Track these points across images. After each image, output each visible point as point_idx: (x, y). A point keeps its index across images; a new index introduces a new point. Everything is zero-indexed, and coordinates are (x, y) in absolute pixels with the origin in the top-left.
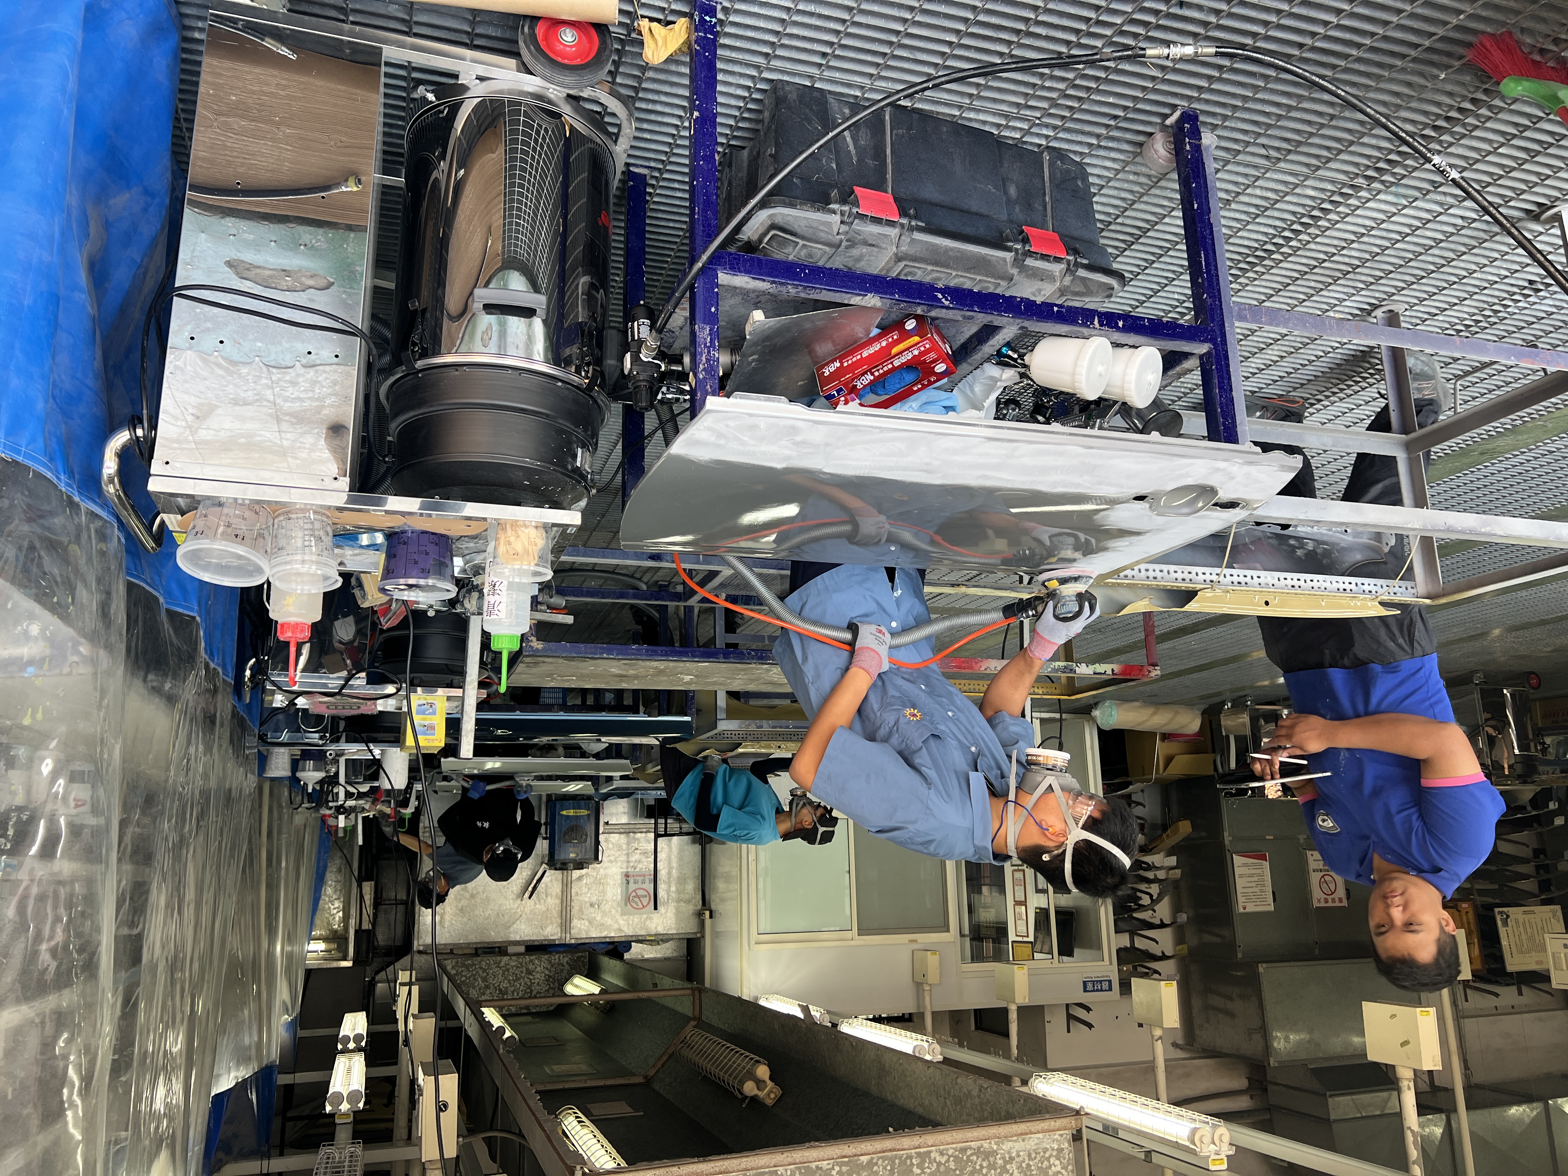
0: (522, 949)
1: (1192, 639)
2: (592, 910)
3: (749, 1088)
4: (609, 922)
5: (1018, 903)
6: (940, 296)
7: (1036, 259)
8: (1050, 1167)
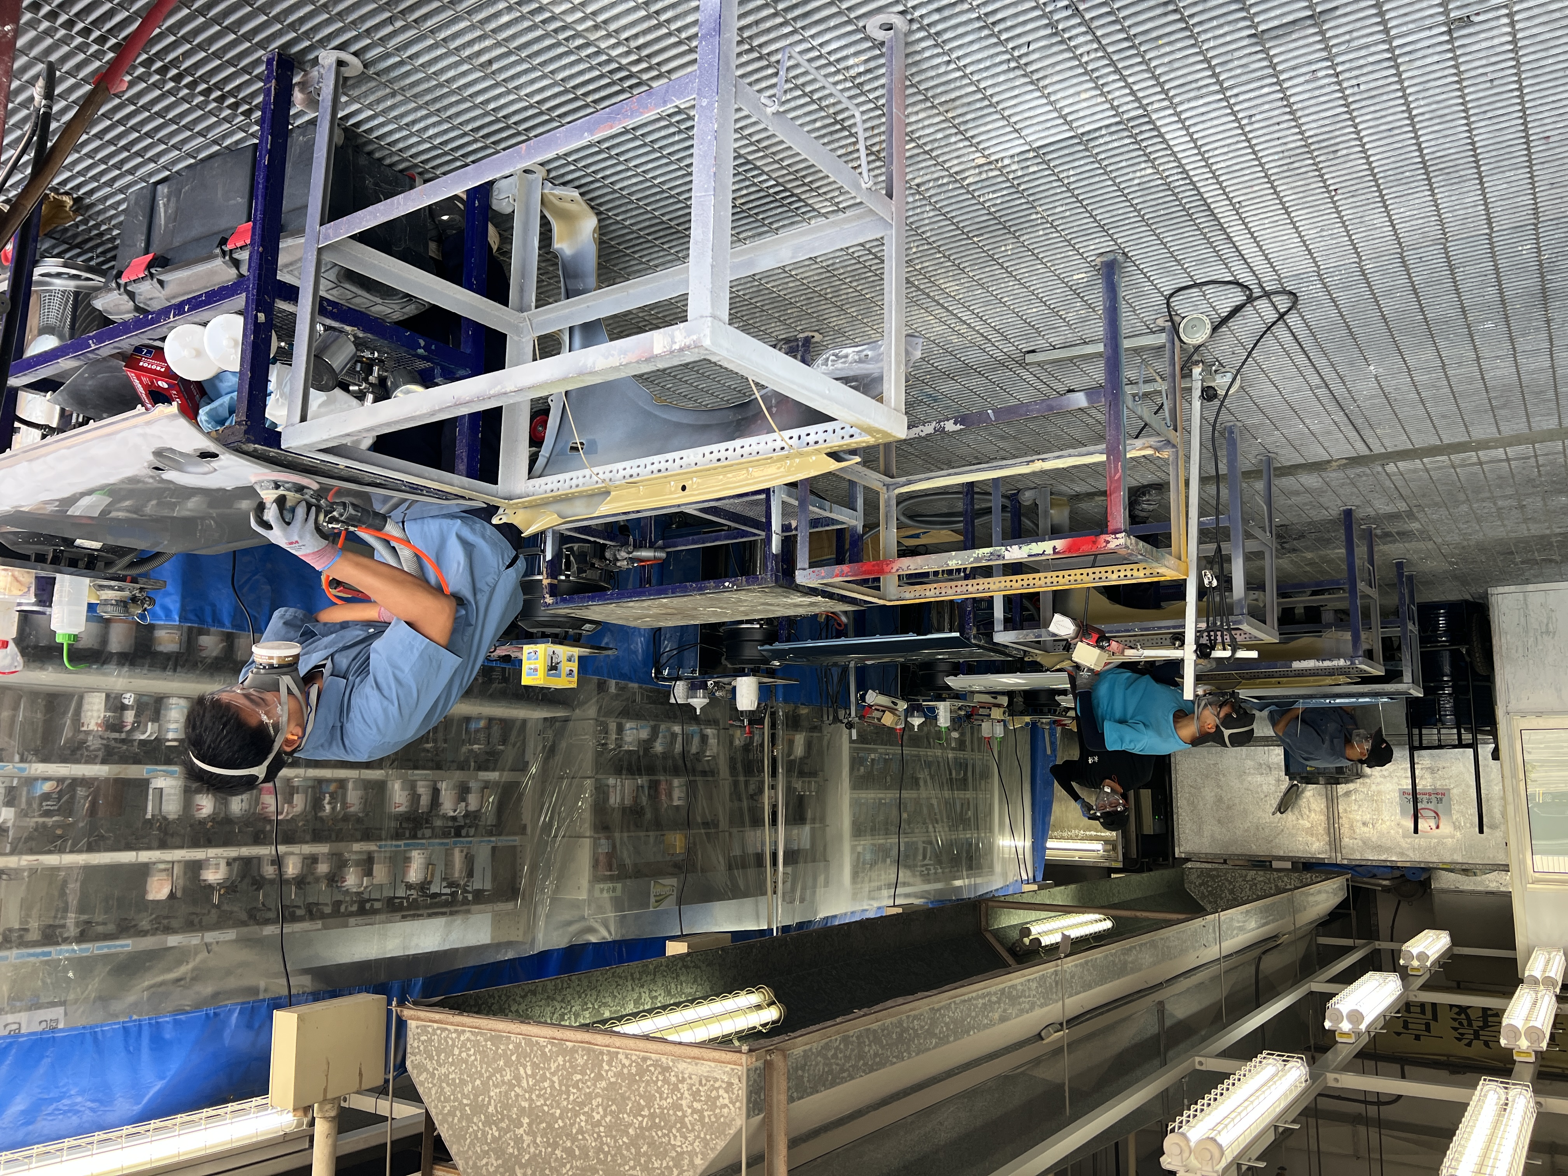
0: (1288, 865)
2: (1365, 829)
4: (1389, 844)
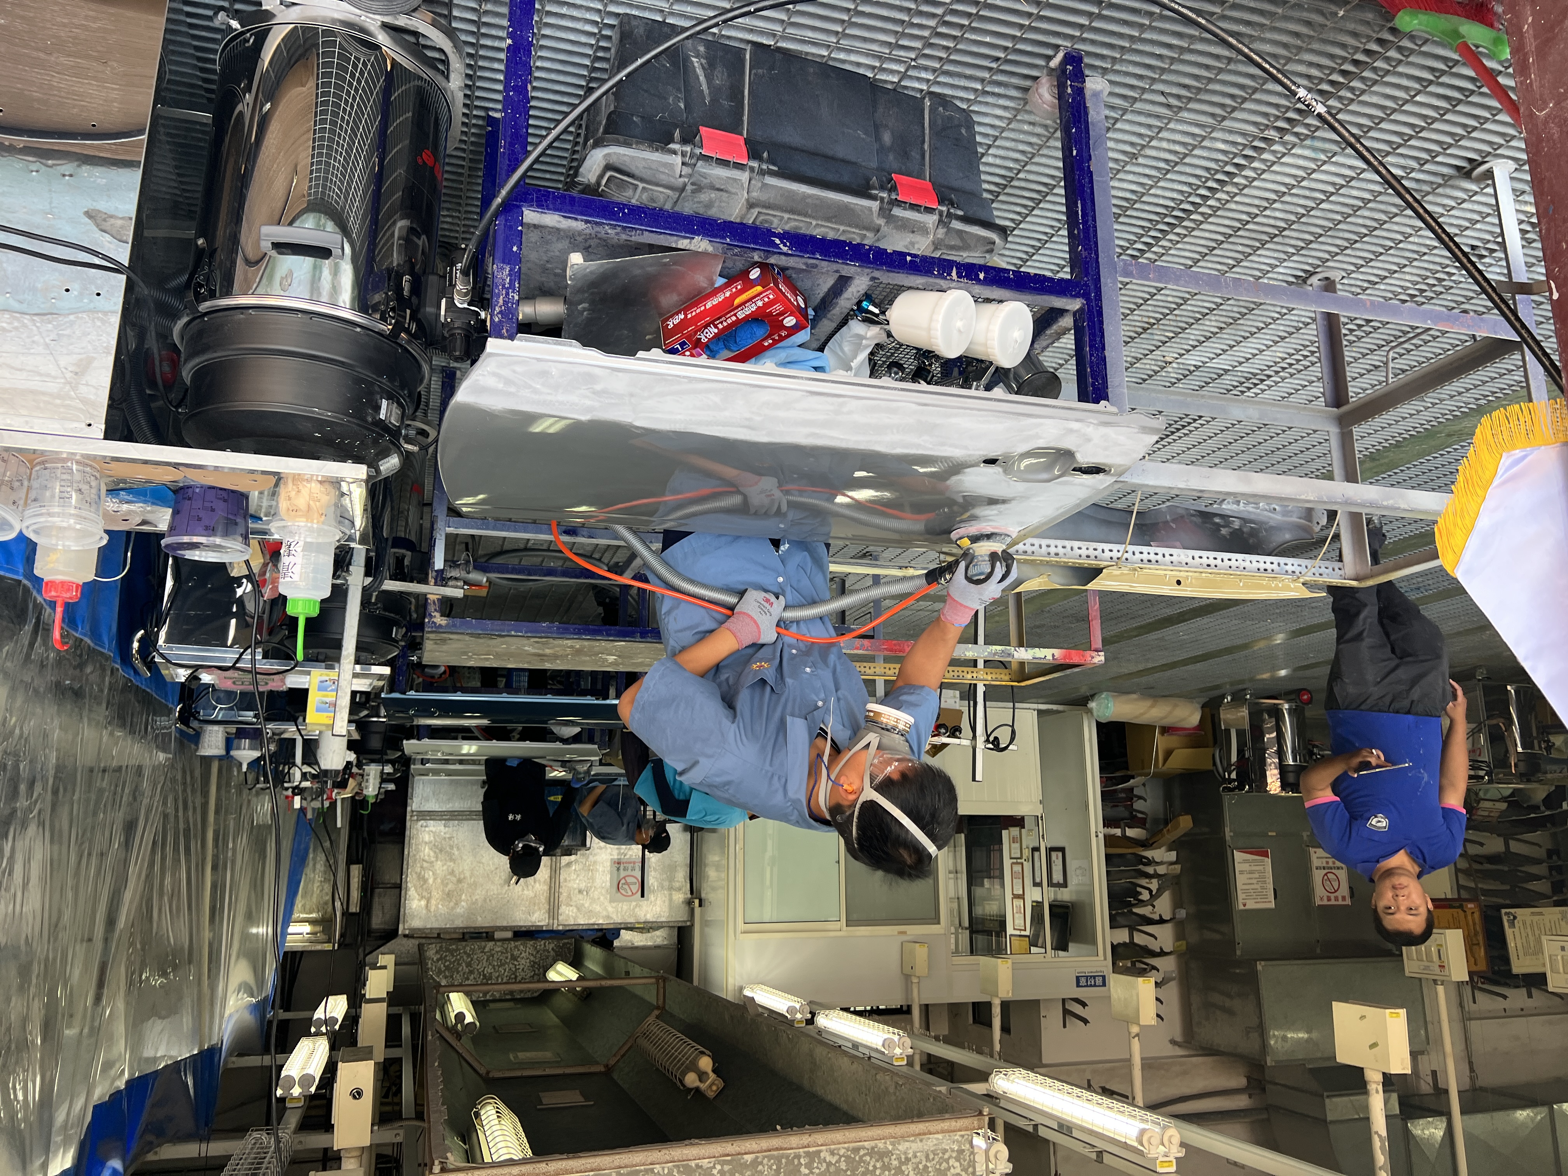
0: (509, 935)
1: (1182, 631)
2: (580, 896)
3: (691, 1079)
4: (598, 908)
5: (1016, 896)
6: (778, 241)
7: (905, 209)
8: (949, 1169)
